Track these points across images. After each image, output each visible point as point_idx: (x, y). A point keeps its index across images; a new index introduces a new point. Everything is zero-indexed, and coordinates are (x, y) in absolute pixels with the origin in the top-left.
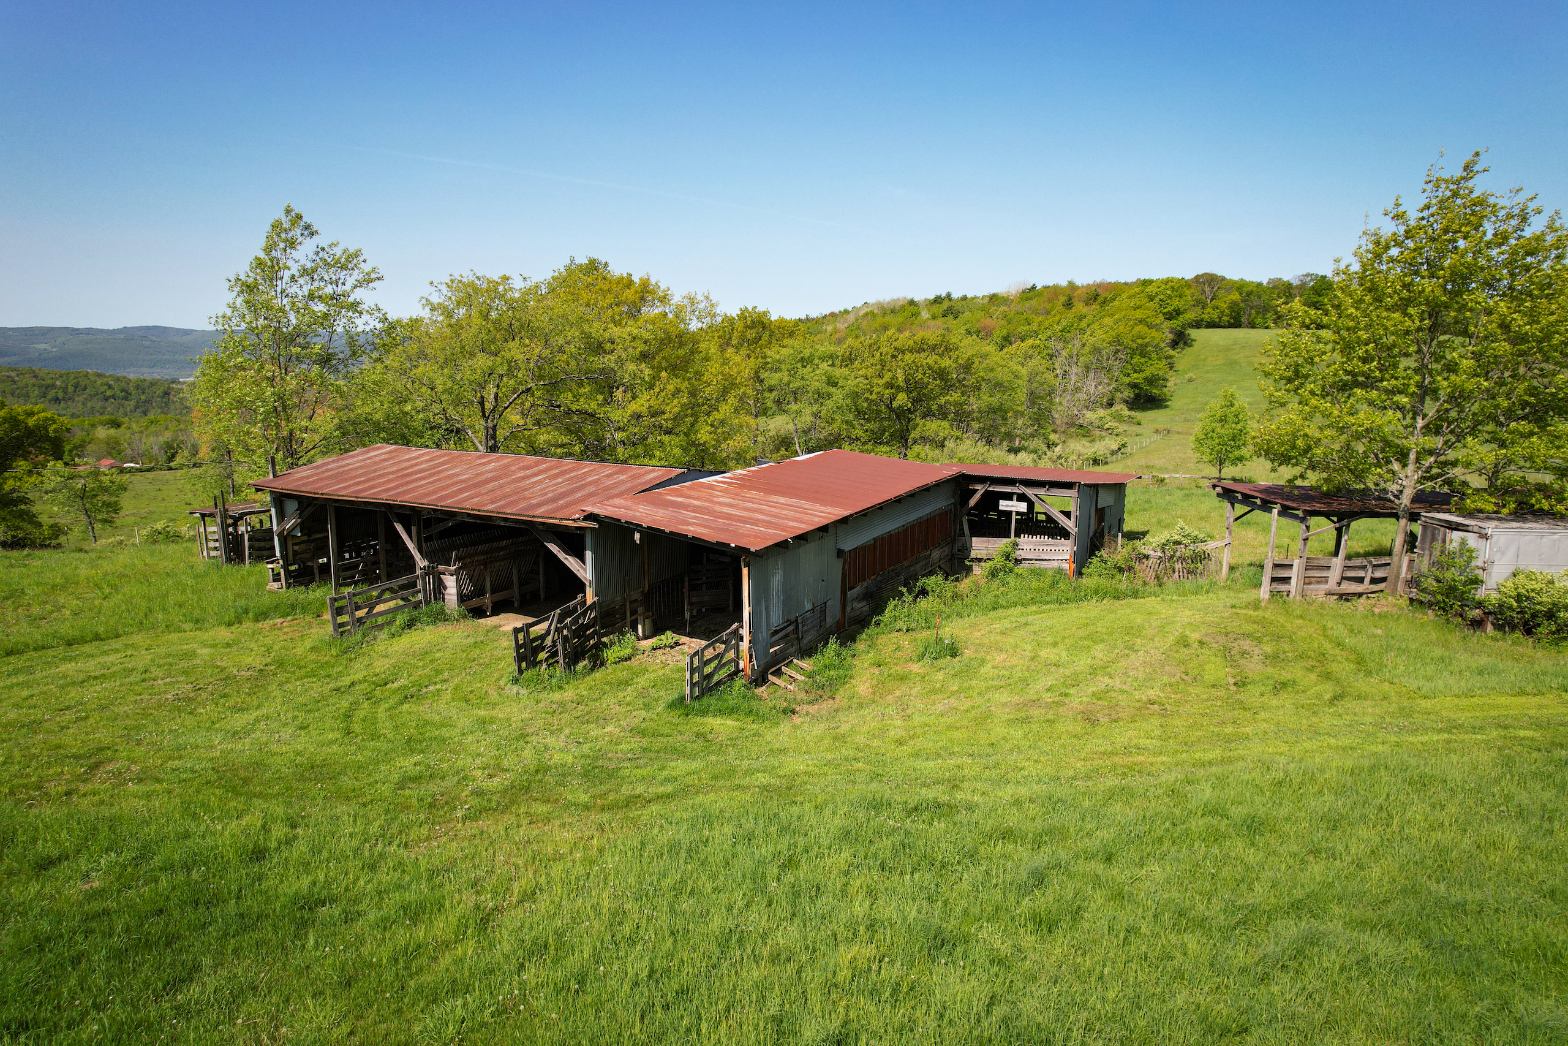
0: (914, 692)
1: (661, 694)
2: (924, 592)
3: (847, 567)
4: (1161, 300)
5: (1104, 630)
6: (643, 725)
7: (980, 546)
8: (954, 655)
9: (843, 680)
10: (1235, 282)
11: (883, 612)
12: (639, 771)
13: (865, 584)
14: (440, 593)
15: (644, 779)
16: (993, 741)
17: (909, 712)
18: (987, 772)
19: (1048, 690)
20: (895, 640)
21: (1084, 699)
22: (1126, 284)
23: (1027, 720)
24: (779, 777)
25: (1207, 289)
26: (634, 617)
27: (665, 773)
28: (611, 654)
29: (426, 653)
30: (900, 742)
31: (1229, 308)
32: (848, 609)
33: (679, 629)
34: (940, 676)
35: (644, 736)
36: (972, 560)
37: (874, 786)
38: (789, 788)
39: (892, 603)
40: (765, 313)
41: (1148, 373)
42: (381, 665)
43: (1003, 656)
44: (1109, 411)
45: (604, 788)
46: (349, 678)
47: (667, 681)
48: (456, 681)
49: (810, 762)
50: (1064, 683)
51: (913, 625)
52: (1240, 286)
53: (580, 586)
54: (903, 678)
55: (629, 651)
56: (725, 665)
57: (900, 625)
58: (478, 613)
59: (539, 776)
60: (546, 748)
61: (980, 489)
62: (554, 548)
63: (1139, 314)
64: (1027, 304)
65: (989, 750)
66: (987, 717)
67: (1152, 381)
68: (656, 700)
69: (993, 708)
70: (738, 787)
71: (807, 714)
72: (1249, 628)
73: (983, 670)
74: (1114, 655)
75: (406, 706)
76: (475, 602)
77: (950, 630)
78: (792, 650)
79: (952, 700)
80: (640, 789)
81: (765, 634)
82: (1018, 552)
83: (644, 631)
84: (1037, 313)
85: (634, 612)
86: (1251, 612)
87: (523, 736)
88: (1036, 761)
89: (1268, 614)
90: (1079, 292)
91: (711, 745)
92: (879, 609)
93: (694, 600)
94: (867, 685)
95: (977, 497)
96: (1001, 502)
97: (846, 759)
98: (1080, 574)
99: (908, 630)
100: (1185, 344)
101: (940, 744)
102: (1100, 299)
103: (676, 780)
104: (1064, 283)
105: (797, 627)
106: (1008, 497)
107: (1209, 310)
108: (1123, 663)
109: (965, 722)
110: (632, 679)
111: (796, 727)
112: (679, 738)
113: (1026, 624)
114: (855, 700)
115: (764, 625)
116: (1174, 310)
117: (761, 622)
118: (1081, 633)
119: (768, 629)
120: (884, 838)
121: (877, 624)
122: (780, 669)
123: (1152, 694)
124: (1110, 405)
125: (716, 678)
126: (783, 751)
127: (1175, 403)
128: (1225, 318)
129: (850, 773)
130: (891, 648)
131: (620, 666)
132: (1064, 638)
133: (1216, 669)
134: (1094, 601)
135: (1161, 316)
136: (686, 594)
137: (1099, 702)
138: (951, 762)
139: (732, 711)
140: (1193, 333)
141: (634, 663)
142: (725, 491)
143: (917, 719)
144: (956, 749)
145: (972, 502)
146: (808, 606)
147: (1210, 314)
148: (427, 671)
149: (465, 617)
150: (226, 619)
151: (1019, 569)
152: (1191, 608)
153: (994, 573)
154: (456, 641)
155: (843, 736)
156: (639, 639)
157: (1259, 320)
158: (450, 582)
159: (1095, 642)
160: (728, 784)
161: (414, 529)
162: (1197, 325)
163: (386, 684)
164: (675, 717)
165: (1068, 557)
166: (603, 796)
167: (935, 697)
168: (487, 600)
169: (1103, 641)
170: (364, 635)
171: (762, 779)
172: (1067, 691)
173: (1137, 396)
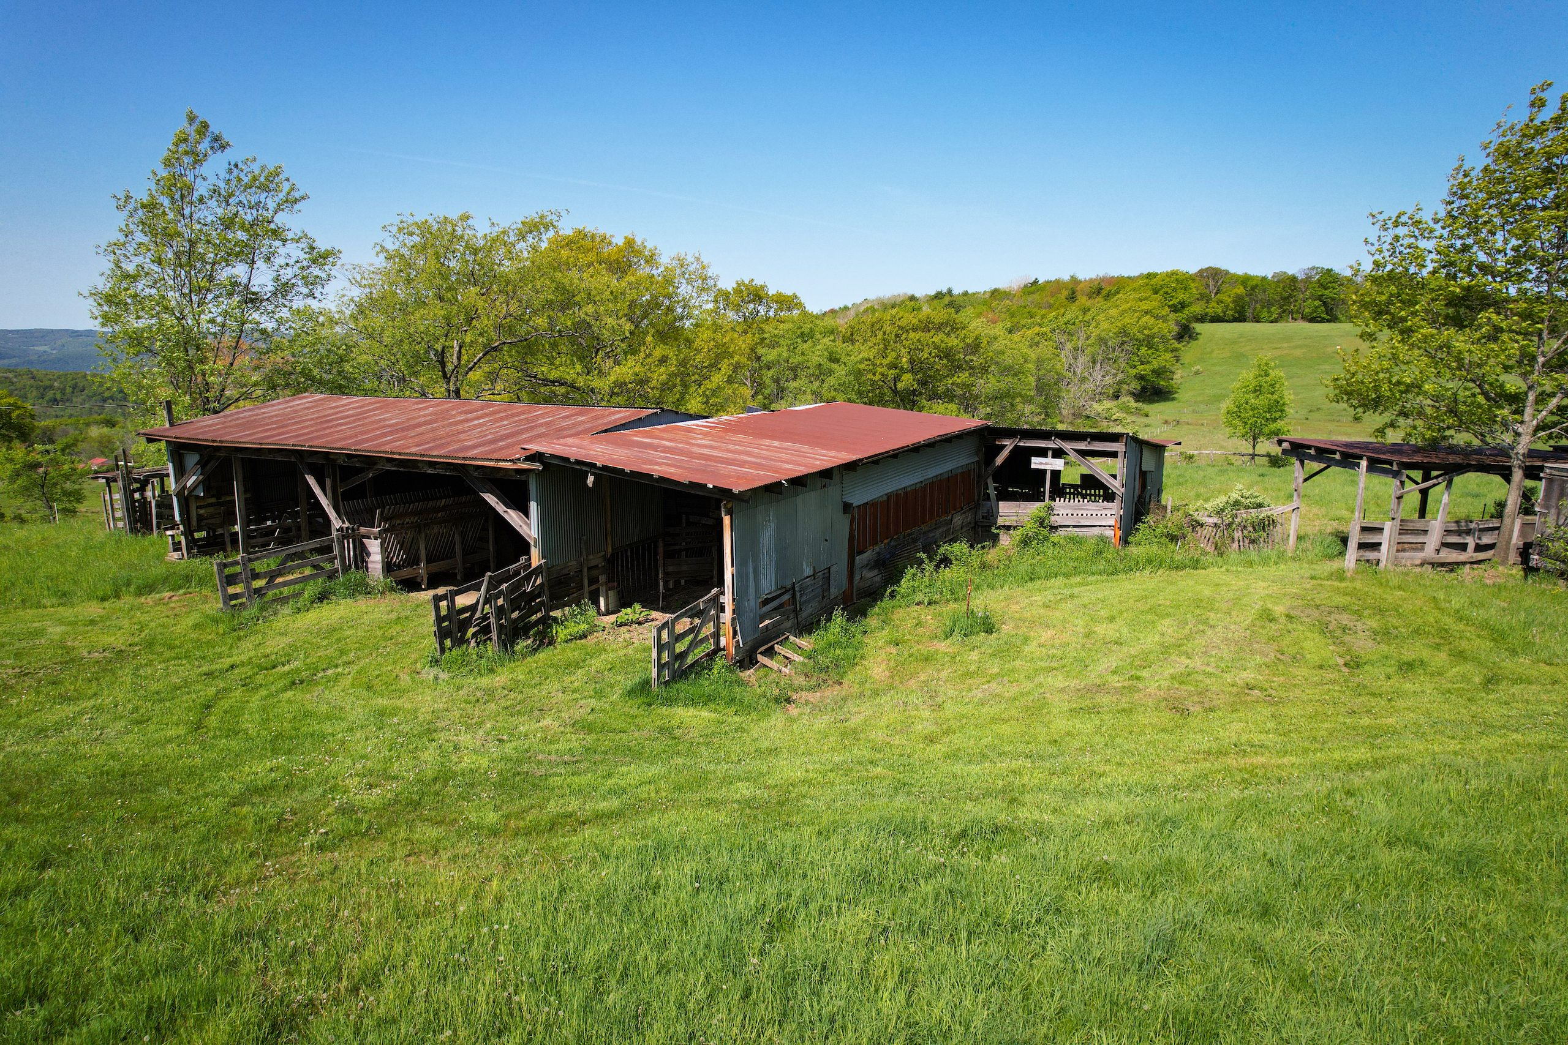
0: (943, 675)
1: (619, 678)
2: (946, 561)
3: (855, 527)
4: (1167, 293)
5: (1168, 603)
6: (591, 718)
7: (1008, 511)
8: (989, 631)
9: (852, 662)
10: (1239, 276)
11: (899, 582)
12: (576, 779)
13: (877, 549)
14: (363, 561)
15: (580, 791)
16: (1056, 737)
17: (939, 700)
18: (1055, 781)
19: (1114, 672)
20: (915, 614)
21: (1163, 683)
22: (1129, 278)
23: (1094, 710)
24: (767, 787)
25: (1211, 283)
26: (594, 587)
27: (610, 782)
28: (561, 633)
29: (335, 630)
30: (931, 740)
31: (1234, 302)
32: (857, 578)
33: (650, 603)
34: (975, 655)
35: (590, 732)
36: (998, 528)
37: (900, 800)
38: (781, 804)
39: (910, 571)
40: (762, 287)
41: (1155, 364)
42: (275, 645)
43: (1050, 632)
44: (1115, 403)
45: (525, 803)
46: (229, 660)
47: (628, 662)
48: (362, 663)
49: (810, 767)
50: (1131, 664)
51: (936, 597)
52: (1245, 280)
53: (522, 546)
54: (927, 659)
55: (584, 627)
56: (702, 641)
57: (919, 597)
58: (411, 585)
59: (438, 786)
60: (456, 747)
61: (1009, 444)
62: (491, 499)
63: (1145, 306)
64: (1030, 298)
65: (1053, 750)
66: (1041, 708)
67: (1158, 373)
68: (612, 686)
69: (1047, 695)
70: (711, 802)
71: (807, 702)
72: (1342, 600)
73: (1027, 649)
74: (1186, 631)
75: (289, 694)
76: (406, 573)
77: (982, 602)
78: (788, 624)
79: (993, 685)
80: (574, 805)
81: (752, 603)
82: (1053, 518)
83: (607, 605)
84: (1039, 306)
85: (593, 581)
86: (1336, 584)
87: (429, 732)
88: (1119, 764)
89: (1358, 585)
90: (1081, 286)
91: (676, 745)
92: (894, 578)
93: (670, 569)
94: (883, 667)
95: (1005, 453)
96: (1034, 460)
97: (860, 763)
98: (1126, 542)
99: (930, 603)
100: (1190, 337)
101: (985, 741)
102: (1104, 293)
103: (624, 791)
104: (1066, 278)
105: (794, 596)
106: (1042, 453)
107: (1213, 304)
108: (1199, 641)
109: (1014, 712)
110: (584, 661)
111: (792, 720)
112: (636, 734)
113: (1072, 596)
114: (868, 686)
115: (752, 591)
116: (1180, 303)
117: (747, 587)
118: (1140, 606)
119: (758, 598)
120: (922, 882)
121: (893, 595)
122: (772, 647)
123: (1249, 676)
124: (1117, 397)
125: (690, 660)
126: (774, 751)
127: (1183, 395)
128: (1230, 312)
129: (865, 781)
130: (910, 623)
131: (572, 645)
132: (1121, 612)
133: (1316, 647)
134: (1147, 572)
135: (1167, 308)
136: (660, 562)
137: (1183, 687)
138: (1004, 766)
139: (708, 699)
140: (1198, 327)
141: (590, 640)
142: (706, 434)
143: (950, 709)
144: (1007, 748)
145: (999, 460)
146: (808, 571)
147: (1215, 308)
148: (330, 652)
149: (392, 589)
150: (100, 593)
151: (1055, 537)
152: (1264, 579)
153: (1025, 542)
154: (376, 615)
155: (855, 731)
156: (599, 613)
157: (1264, 314)
158: (374, 547)
159: (1161, 617)
160: (696, 797)
161: (328, 482)
162: (1201, 319)
163: (274, 667)
164: (633, 707)
165: (1112, 523)
166: (520, 815)
167: (970, 681)
168: (422, 569)
169: (1168, 615)
170: (262, 609)
171: (744, 790)
172: (1139, 674)
173: (1144, 389)
